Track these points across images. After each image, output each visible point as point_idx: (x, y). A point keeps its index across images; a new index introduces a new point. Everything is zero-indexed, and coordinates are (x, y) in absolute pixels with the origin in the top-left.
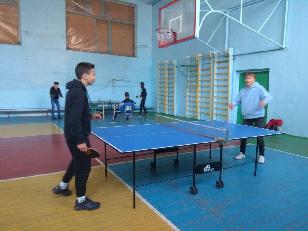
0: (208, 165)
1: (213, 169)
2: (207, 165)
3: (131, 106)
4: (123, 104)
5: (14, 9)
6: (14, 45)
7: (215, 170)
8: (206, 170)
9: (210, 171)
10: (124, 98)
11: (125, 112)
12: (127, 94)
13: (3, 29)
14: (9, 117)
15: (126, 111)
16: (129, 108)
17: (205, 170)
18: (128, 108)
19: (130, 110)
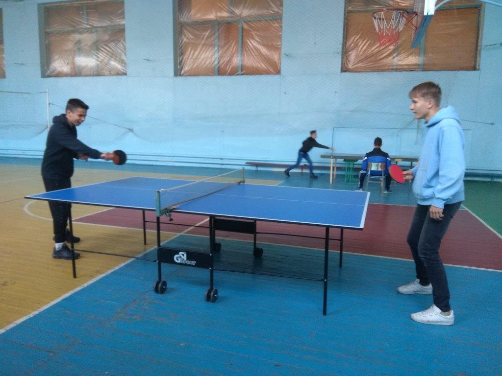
0: (183, 253)
1: (193, 263)
2: (182, 251)
3: (380, 164)
4: (366, 158)
5: (277, 25)
6: (274, 74)
7: (196, 266)
8: (180, 260)
9: (186, 265)
10: (371, 148)
11: (369, 173)
12: (378, 142)
13: (263, 56)
14: (257, 171)
15: (371, 171)
16: (377, 166)
17: (178, 260)
18: (374, 167)
19: (380, 169)
